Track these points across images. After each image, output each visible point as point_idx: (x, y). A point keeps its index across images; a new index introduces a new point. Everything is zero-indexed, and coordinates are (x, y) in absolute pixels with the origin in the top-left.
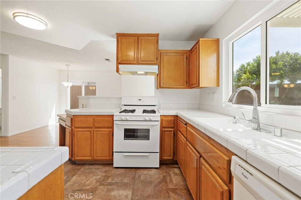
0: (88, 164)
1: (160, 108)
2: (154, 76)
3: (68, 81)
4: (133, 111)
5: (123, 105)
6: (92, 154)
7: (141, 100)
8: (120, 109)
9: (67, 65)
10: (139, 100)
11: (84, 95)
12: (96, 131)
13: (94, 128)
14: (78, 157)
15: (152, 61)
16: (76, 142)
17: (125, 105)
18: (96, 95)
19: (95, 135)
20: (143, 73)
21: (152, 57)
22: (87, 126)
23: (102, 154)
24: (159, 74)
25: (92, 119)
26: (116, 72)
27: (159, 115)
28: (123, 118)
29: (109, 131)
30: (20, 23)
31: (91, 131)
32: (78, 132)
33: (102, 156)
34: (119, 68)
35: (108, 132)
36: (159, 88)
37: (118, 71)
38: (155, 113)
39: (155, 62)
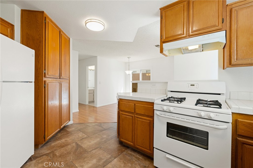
0: (131, 148)
1: (230, 99)
2: (217, 51)
3: (129, 70)
4: (181, 100)
5: (169, 91)
6: (134, 140)
7: (194, 85)
8: (166, 95)
9: (128, 58)
10: (191, 85)
11: (141, 80)
12: (137, 118)
13: (135, 114)
14: (123, 139)
15: (214, 26)
16: (121, 124)
17: (171, 91)
18: (150, 80)
19: (136, 121)
20: (197, 47)
21: (214, 21)
22: (129, 111)
23: (142, 145)
24: (228, 43)
25: (134, 104)
26: (160, 53)
27: (230, 112)
28: (165, 108)
29: (150, 120)
30: (90, 29)
31: (132, 116)
32: (123, 115)
33: (142, 146)
34: (163, 47)
35: (148, 121)
36: (227, 67)
37: (162, 51)
38: (220, 108)
39: (220, 27)
